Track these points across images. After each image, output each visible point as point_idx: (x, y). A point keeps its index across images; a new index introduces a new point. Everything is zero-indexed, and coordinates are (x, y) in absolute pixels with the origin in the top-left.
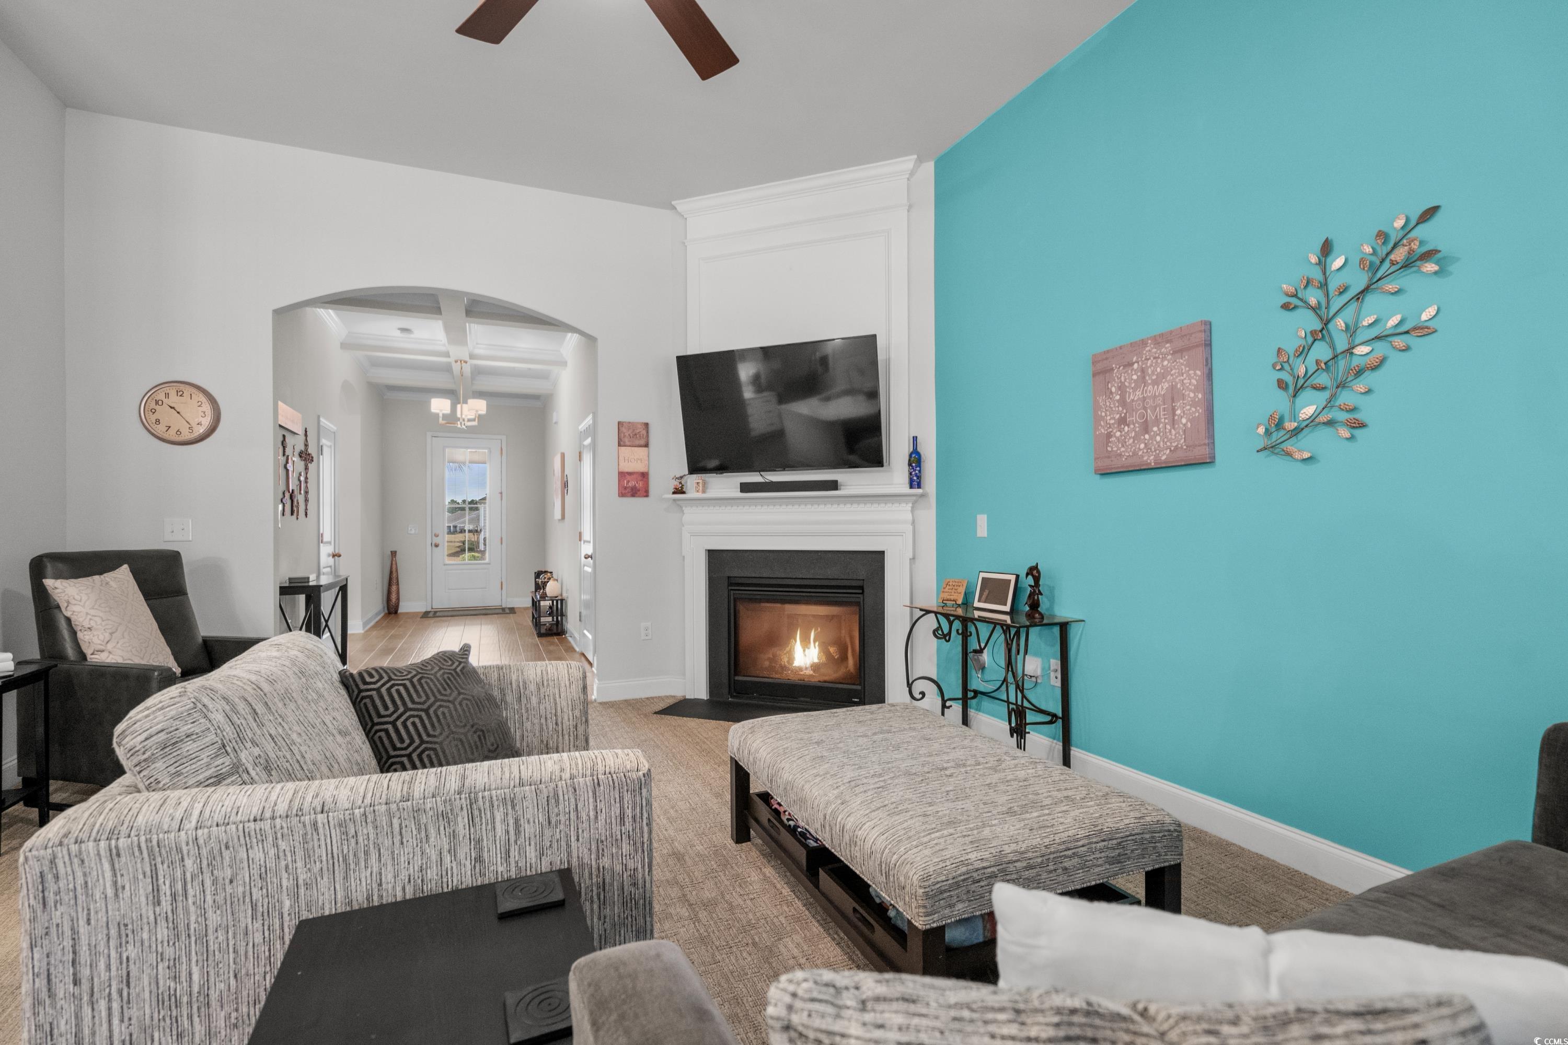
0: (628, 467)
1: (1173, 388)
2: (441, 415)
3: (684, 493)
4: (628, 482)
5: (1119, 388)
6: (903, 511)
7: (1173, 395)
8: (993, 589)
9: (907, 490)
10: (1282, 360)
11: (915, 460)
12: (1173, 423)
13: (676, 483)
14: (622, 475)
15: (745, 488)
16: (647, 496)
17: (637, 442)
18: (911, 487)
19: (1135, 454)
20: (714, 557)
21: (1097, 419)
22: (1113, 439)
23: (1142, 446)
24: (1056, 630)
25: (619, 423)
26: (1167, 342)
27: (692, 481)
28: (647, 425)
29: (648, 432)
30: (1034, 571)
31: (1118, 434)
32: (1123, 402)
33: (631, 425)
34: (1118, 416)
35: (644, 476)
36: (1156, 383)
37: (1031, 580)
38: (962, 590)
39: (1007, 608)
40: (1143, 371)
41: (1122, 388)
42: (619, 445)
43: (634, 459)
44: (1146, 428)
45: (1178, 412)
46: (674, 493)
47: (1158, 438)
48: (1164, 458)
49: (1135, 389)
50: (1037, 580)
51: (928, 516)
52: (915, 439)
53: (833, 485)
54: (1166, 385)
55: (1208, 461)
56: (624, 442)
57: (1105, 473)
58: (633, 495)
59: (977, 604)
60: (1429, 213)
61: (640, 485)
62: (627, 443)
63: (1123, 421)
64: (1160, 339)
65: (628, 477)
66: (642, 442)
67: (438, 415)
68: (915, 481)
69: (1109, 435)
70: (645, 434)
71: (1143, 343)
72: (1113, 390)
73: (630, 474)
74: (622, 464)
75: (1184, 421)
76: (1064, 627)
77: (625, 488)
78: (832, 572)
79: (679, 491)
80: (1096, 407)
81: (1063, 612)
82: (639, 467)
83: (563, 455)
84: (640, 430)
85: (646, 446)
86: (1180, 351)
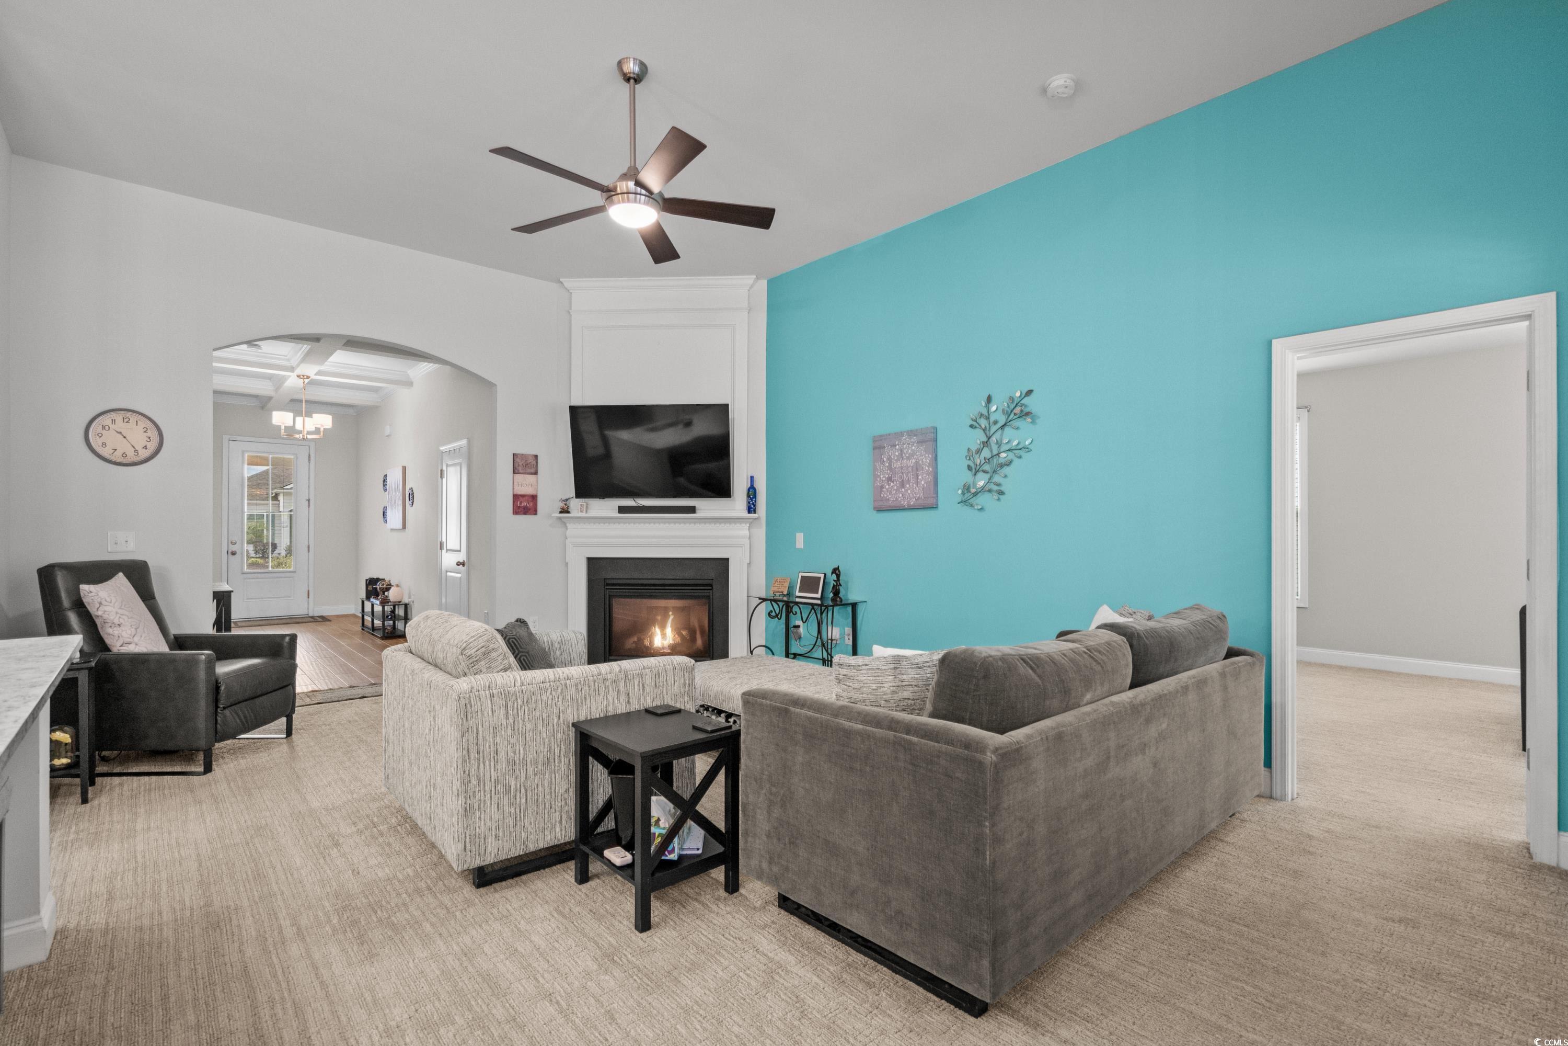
0: (521, 490)
1: (917, 463)
2: (283, 427)
3: (568, 512)
4: (521, 503)
5: (888, 459)
6: (742, 530)
7: (917, 468)
8: (809, 584)
9: (746, 514)
10: (969, 456)
11: (752, 493)
12: (917, 483)
13: (562, 504)
14: (516, 497)
15: (622, 510)
16: (536, 514)
17: (529, 471)
18: (749, 512)
19: (897, 499)
20: (591, 561)
21: (876, 477)
22: (884, 490)
23: (901, 495)
24: (850, 609)
25: (514, 455)
26: (915, 436)
27: (576, 504)
28: (536, 457)
29: (537, 463)
30: (836, 571)
31: (887, 487)
32: (890, 467)
33: (523, 456)
34: (887, 476)
35: (534, 498)
36: (908, 458)
37: (834, 577)
38: (787, 585)
39: (819, 596)
40: (901, 451)
41: (889, 459)
42: (514, 472)
43: (525, 484)
44: (902, 485)
45: (920, 477)
46: (561, 512)
47: (909, 491)
48: (912, 503)
49: (897, 461)
50: (838, 576)
51: (761, 533)
52: (752, 478)
53: (692, 510)
54: (914, 461)
55: (933, 507)
56: (518, 470)
57: (879, 510)
58: (525, 513)
59: (798, 594)
60: (1029, 392)
61: (531, 505)
62: (521, 471)
63: (890, 479)
64: (911, 433)
65: (521, 499)
66: (533, 470)
67: (280, 427)
68: (751, 509)
69: (882, 487)
70: (535, 464)
71: (902, 434)
72: (885, 459)
73: (523, 496)
74: (516, 488)
75: (923, 483)
76: (854, 606)
77: (519, 507)
78: (689, 574)
79: (565, 511)
80: (875, 469)
81: (853, 597)
82: (529, 491)
83: (404, 469)
84: (531, 460)
85: (536, 473)
86: (920, 442)
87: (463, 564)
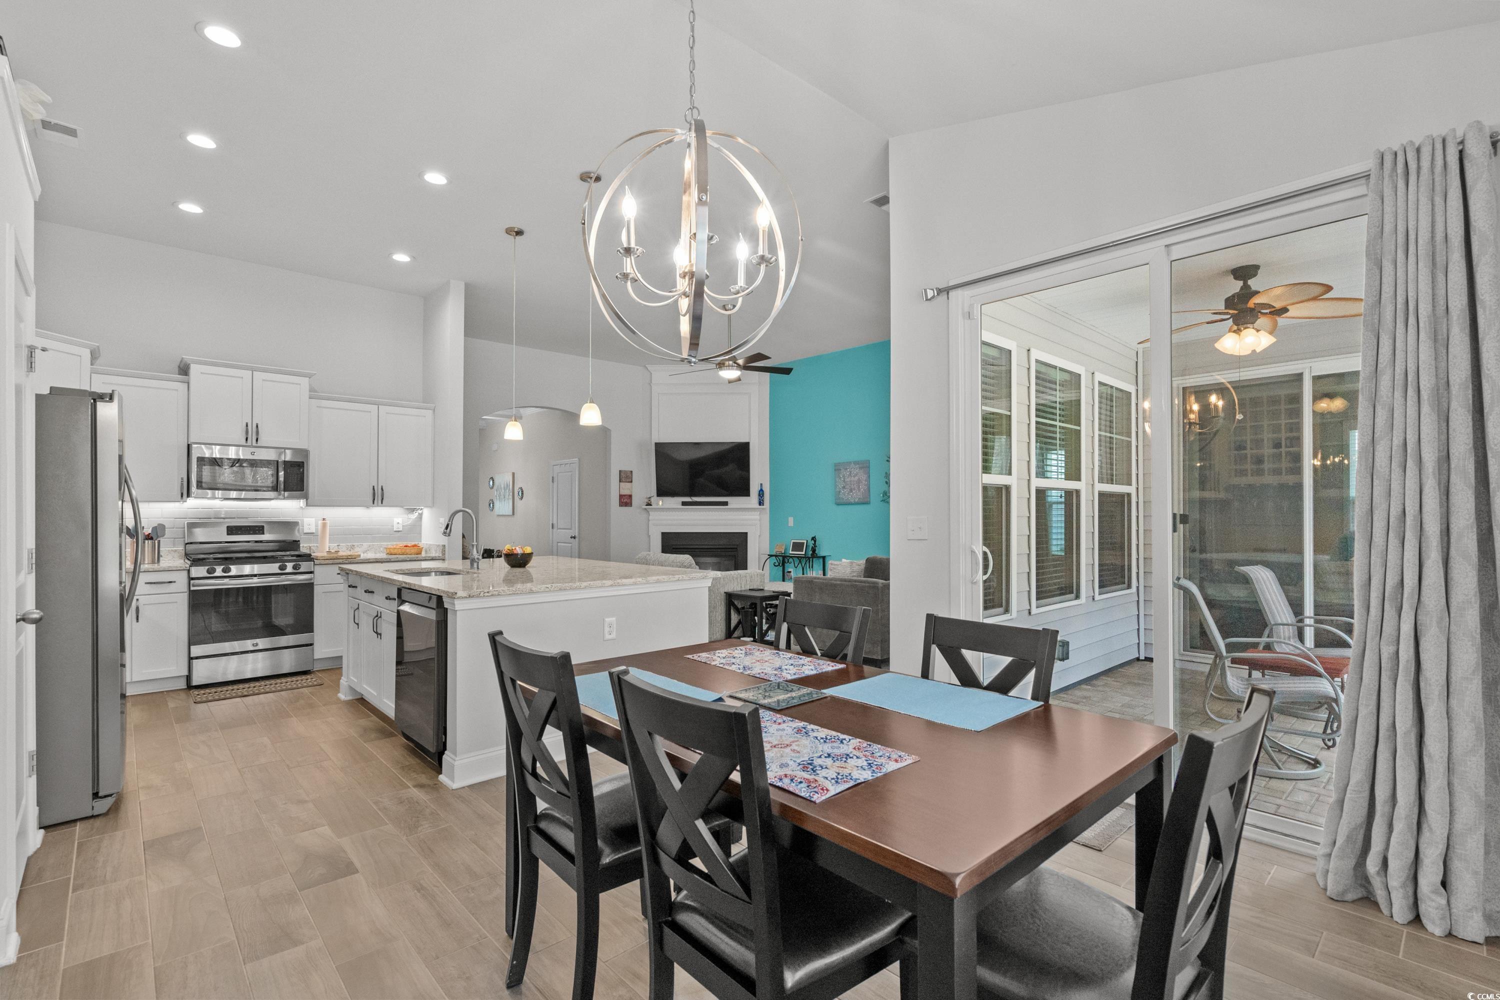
0: (623, 492)
1: (859, 479)
3: (652, 505)
4: (623, 500)
6: (755, 516)
7: (859, 481)
8: (797, 546)
9: (757, 506)
11: (761, 493)
12: (859, 490)
13: (648, 501)
14: (621, 496)
15: (684, 504)
16: (632, 506)
17: (628, 480)
18: (760, 505)
19: (848, 499)
20: (664, 535)
21: (836, 486)
23: (850, 496)
24: (821, 560)
25: (620, 471)
26: (858, 464)
27: (655, 499)
28: (633, 472)
29: (633, 476)
30: (814, 539)
31: (843, 492)
32: (844, 481)
33: (625, 472)
34: (842, 486)
35: (630, 496)
36: (854, 477)
37: (813, 542)
38: (784, 547)
39: (803, 553)
40: (850, 472)
41: (844, 476)
42: (620, 482)
43: (626, 489)
44: (851, 491)
45: (860, 487)
46: (647, 505)
47: (855, 494)
48: (855, 501)
49: (848, 478)
50: (815, 541)
51: (766, 517)
52: (761, 484)
53: (726, 504)
54: (857, 478)
55: (868, 503)
56: (622, 480)
57: (838, 504)
58: (626, 506)
59: (791, 552)
61: (628, 501)
63: (844, 487)
64: (856, 463)
65: (623, 497)
66: (630, 480)
68: (761, 503)
69: (840, 492)
70: (631, 476)
71: (850, 463)
72: (841, 477)
73: (624, 495)
74: (621, 491)
75: (862, 490)
76: (824, 558)
77: (622, 502)
78: (723, 542)
79: (649, 504)
80: (836, 482)
81: (822, 554)
82: (628, 492)
83: (513, 474)
84: (629, 474)
85: (631, 482)
86: (861, 468)
87: (574, 538)
